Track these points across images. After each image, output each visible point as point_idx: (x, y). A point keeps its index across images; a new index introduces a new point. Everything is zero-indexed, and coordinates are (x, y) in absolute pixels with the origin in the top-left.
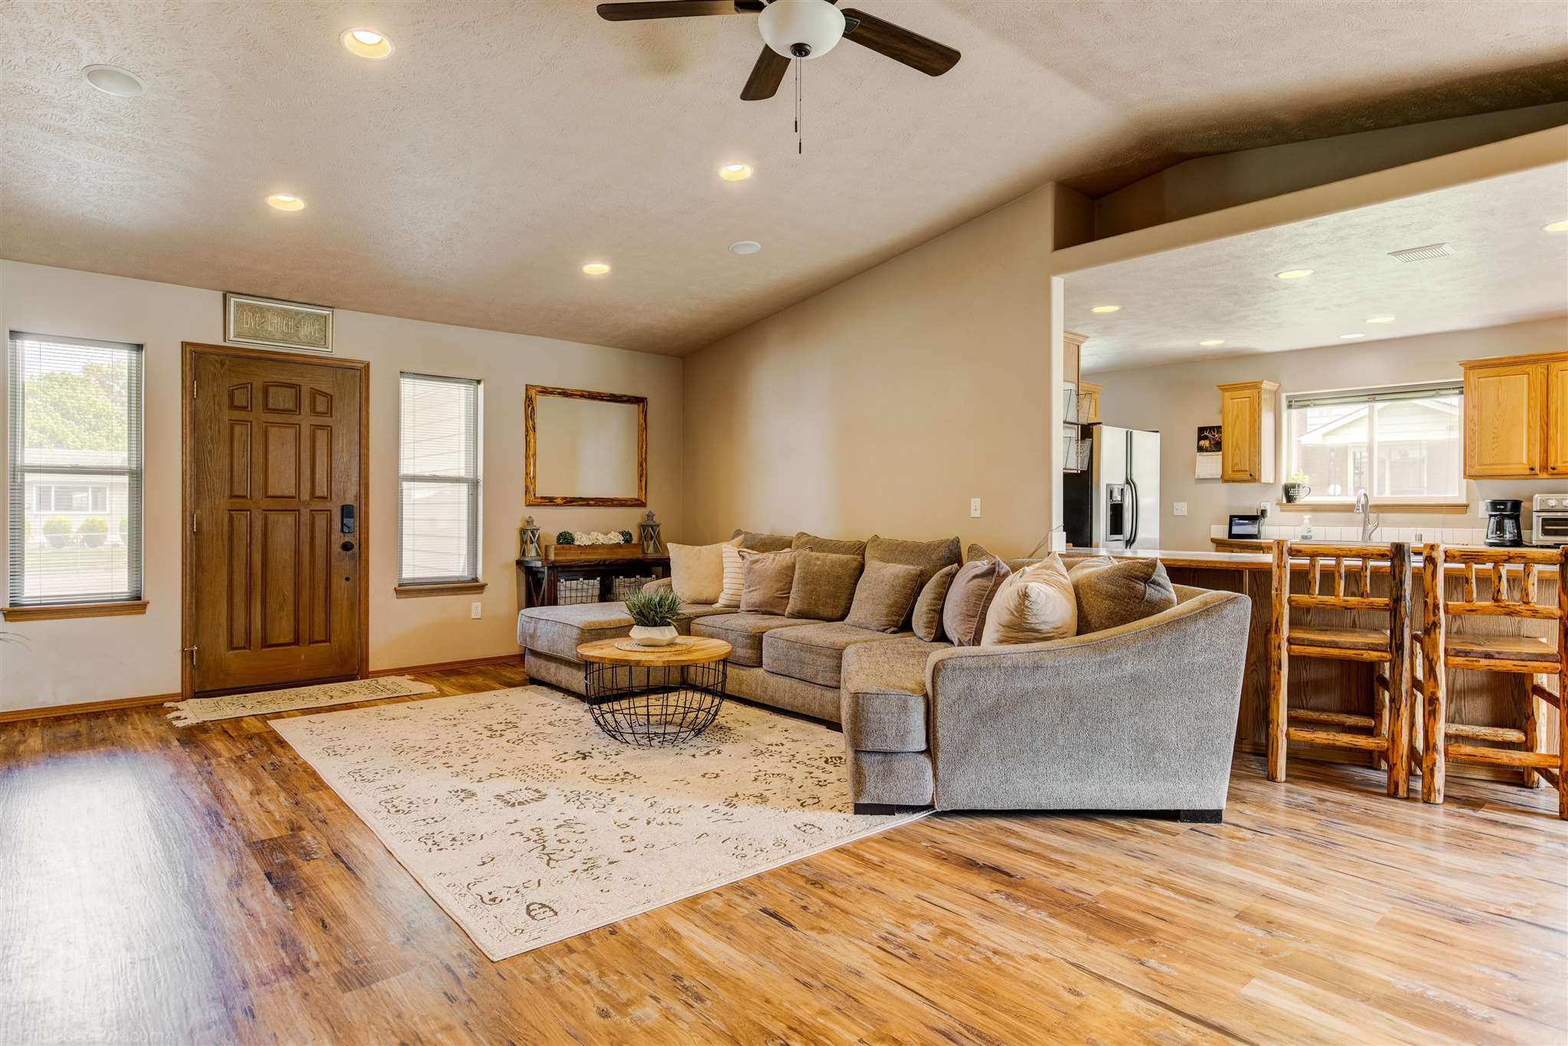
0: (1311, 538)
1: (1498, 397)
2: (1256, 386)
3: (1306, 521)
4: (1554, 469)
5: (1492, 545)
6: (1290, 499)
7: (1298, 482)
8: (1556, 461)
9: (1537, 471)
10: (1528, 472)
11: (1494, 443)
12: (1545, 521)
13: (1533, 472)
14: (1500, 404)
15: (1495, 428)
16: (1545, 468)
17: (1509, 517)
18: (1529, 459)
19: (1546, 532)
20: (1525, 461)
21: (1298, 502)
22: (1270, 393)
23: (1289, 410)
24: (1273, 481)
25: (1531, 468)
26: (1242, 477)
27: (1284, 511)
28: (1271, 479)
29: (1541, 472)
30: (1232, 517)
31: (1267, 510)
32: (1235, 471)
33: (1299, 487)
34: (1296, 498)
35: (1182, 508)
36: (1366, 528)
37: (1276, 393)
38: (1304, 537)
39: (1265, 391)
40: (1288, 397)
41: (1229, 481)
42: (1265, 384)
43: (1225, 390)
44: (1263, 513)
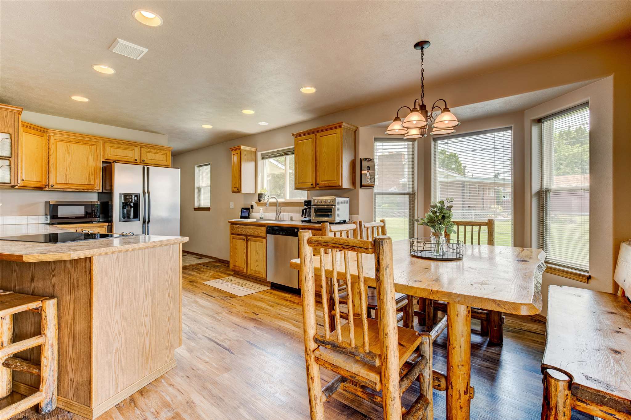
0: (263, 218)
1: (303, 150)
2: (239, 148)
3: (261, 211)
4: (319, 184)
5: (303, 221)
6: (260, 200)
7: (262, 193)
8: (319, 181)
9: (314, 186)
10: (311, 186)
11: (302, 173)
12: (315, 210)
14: (304, 153)
15: (302, 165)
16: (317, 184)
20: (311, 181)
21: (262, 202)
22: (250, 152)
23: (263, 160)
24: (254, 193)
25: (312, 185)
26: (236, 190)
27: (257, 206)
28: (252, 191)
29: (316, 186)
30: (242, 208)
31: (253, 206)
32: (234, 187)
33: (263, 195)
34: (261, 200)
35: (232, 205)
36: (277, 214)
37: (255, 153)
38: (260, 218)
39: (245, 151)
40: (262, 154)
41: (233, 192)
42: (242, 147)
43: (232, 150)
44: (252, 207)
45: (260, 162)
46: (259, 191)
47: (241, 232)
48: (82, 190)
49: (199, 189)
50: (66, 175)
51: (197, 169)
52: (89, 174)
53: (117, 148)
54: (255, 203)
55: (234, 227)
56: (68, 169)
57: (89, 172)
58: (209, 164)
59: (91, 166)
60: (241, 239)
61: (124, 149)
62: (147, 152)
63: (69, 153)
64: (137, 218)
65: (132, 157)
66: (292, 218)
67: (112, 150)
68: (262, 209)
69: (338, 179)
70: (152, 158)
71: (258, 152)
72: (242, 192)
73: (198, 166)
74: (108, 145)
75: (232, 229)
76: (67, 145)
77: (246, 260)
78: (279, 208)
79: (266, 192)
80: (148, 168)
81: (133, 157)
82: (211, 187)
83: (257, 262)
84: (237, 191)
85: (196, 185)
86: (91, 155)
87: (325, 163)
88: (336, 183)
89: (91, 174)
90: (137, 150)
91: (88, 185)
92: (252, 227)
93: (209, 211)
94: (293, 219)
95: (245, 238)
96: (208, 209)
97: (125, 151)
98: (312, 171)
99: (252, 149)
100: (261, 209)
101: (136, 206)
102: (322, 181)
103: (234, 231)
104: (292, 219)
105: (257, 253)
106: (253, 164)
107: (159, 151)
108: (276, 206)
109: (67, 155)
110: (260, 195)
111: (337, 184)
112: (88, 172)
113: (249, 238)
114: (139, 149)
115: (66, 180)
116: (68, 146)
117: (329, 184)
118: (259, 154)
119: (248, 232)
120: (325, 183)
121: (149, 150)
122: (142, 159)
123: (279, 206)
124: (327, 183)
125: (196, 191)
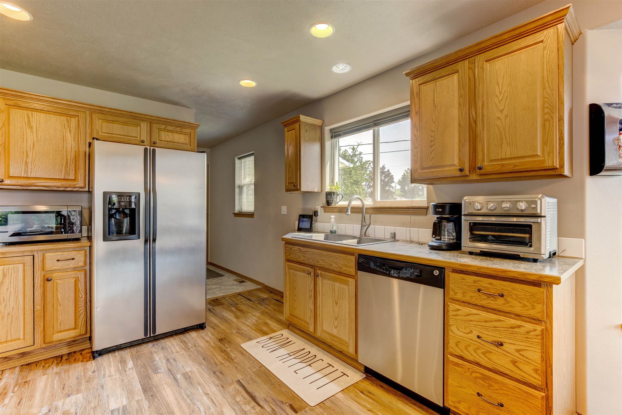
1: (434, 100)
2: (298, 120)
3: (333, 220)
4: (480, 168)
5: (433, 248)
6: (328, 203)
7: (333, 191)
8: (483, 160)
9: (467, 172)
10: (458, 173)
11: (431, 146)
12: (473, 227)
13: (463, 173)
14: (436, 106)
15: (432, 131)
16: (473, 168)
17: (448, 220)
18: (460, 159)
19: (475, 238)
20: (456, 162)
21: (333, 205)
22: (313, 126)
23: (333, 140)
24: (319, 191)
25: (461, 170)
26: (292, 187)
27: (325, 212)
28: (316, 189)
29: (470, 173)
30: (300, 216)
31: (317, 211)
32: (289, 183)
33: (334, 195)
34: (332, 203)
35: (284, 210)
36: (362, 226)
37: (321, 128)
38: (331, 232)
39: (307, 124)
40: (331, 130)
41: (287, 190)
42: (303, 118)
43: (285, 126)
44: (316, 213)
45: (328, 144)
46: (328, 189)
47: (304, 258)
48: (56, 189)
49: (241, 187)
50: (26, 163)
51: (237, 161)
52: (67, 163)
53: (113, 122)
54: (322, 207)
55: (291, 249)
56: (30, 154)
57: (67, 159)
58: (252, 154)
59: (69, 149)
60: (304, 271)
61: (125, 123)
62: (160, 130)
63: (31, 128)
64: (135, 234)
65: (137, 137)
66: (394, 236)
67: (104, 124)
68: (335, 218)
69: (551, 152)
70: (168, 139)
71: (326, 126)
72: (303, 189)
73: (239, 158)
74: (98, 117)
75: (287, 252)
76: (28, 115)
77: (313, 309)
78: (367, 216)
79: (339, 189)
80: (154, 151)
81: (139, 137)
82: (255, 185)
83: (336, 319)
84: (294, 188)
85: (237, 183)
86: (70, 132)
87: (503, 118)
88: (543, 162)
89: (69, 162)
90: (144, 126)
91: (64, 179)
92: (325, 253)
93: (253, 217)
94: (397, 238)
95: (312, 270)
96: (250, 215)
97: (126, 127)
98: (460, 140)
99: (318, 122)
100: (333, 217)
101: (133, 214)
102: (491, 161)
103: (292, 256)
104: (395, 238)
105: (337, 303)
106: (316, 147)
107: (178, 129)
108: (362, 212)
109: (29, 131)
110: (329, 195)
111: (548, 164)
112: (65, 159)
113: (319, 272)
114: (149, 124)
115: (26, 171)
116: (30, 116)
117: (515, 166)
118: (327, 129)
119: (318, 262)
120: (503, 165)
121: (163, 127)
122: (153, 140)
123: (366, 213)
124: (509, 164)
125: (237, 190)
